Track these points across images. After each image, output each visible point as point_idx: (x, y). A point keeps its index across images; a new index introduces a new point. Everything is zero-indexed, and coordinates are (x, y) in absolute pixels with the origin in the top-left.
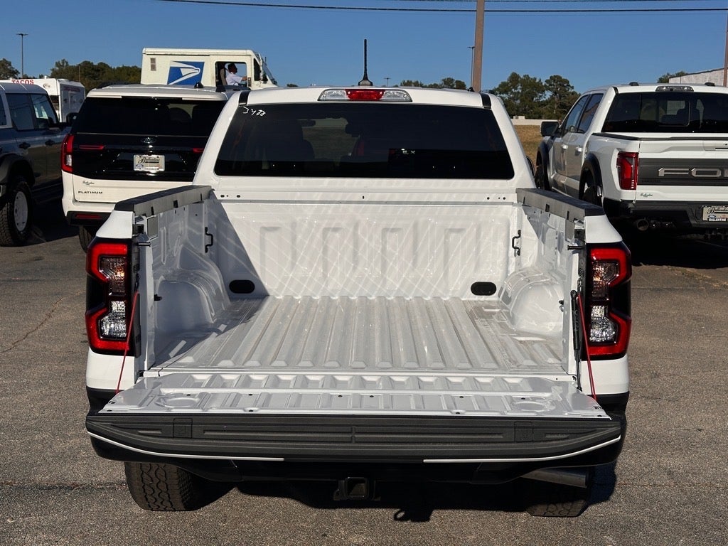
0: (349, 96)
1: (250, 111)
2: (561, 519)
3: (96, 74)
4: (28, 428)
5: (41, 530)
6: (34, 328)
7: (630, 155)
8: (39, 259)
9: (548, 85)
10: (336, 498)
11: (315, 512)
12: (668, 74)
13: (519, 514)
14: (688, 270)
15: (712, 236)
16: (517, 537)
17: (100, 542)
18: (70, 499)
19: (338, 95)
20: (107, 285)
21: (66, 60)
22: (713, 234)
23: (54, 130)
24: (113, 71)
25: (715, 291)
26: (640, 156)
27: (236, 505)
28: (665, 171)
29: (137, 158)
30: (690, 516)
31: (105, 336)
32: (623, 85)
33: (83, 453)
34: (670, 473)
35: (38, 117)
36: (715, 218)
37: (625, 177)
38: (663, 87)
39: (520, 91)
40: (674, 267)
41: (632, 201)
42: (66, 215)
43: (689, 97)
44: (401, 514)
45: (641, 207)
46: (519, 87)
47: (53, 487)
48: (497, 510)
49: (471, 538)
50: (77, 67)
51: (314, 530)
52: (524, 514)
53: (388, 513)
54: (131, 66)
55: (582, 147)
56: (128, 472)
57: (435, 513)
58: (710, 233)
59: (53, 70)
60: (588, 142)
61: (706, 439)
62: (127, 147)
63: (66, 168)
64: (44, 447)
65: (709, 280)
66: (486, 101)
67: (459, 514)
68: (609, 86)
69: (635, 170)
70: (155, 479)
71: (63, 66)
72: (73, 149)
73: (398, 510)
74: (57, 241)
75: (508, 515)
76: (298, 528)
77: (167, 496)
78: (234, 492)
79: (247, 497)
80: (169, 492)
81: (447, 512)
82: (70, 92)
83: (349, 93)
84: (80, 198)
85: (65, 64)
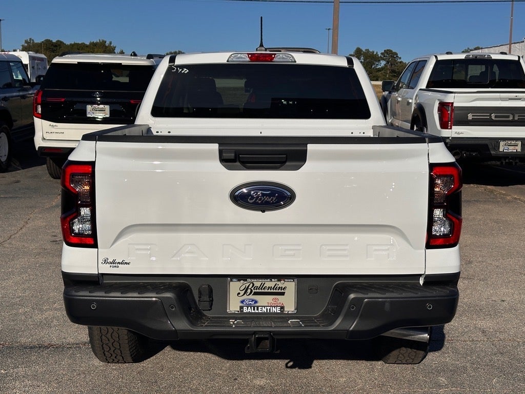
0: (250, 58)
1: (177, 69)
2: (407, 365)
3: (55, 48)
4: (15, 304)
5: (27, 378)
6: (15, 232)
7: (447, 104)
8: (18, 182)
9: (382, 56)
10: (246, 351)
11: (228, 362)
12: (468, 49)
13: (376, 362)
14: (489, 187)
15: (506, 162)
16: (376, 379)
17: (71, 386)
18: (47, 355)
19: (241, 58)
20: (77, 195)
21: (32, 38)
22: (507, 161)
23: (27, 88)
24: (67, 46)
25: (509, 202)
26: (455, 105)
27: (170, 358)
28: (473, 116)
29: (89, 107)
30: (500, 363)
31: (75, 234)
32: (441, 54)
33: (55, 322)
34: (483, 332)
35: (15, 78)
36: (508, 149)
37: (444, 120)
38: (470, 55)
39: (363, 61)
40: (479, 186)
41: (449, 137)
42: (37, 149)
43: (489, 62)
44: (291, 364)
45: (455, 142)
46: (362, 58)
47: (35, 347)
48: (360, 360)
49: (342, 380)
50: (41, 44)
51: (228, 376)
52: (380, 362)
53: (282, 363)
54: (80, 43)
55: (412, 99)
56: (91, 335)
57: (315, 362)
58: (505, 160)
59: (23, 46)
60: (417, 96)
61: (508, 307)
62: (82, 100)
63: (37, 115)
64: (26, 318)
65: (504, 194)
66: (350, 61)
67: (333, 362)
68: (431, 55)
69: (451, 115)
70: (111, 339)
71: (30, 43)
72: (42, 101)
73: (289, 360)
74: (30, 169)
75: (368, 363)
76: (216, 375)
77: (119, 352)
78: (168, 349)
79: (178, 352)
80: (121, 349)
81: (324, 362)
82: (36, 61)
83: (250, 56)
84: (47, 137)
85: (32, 42)
